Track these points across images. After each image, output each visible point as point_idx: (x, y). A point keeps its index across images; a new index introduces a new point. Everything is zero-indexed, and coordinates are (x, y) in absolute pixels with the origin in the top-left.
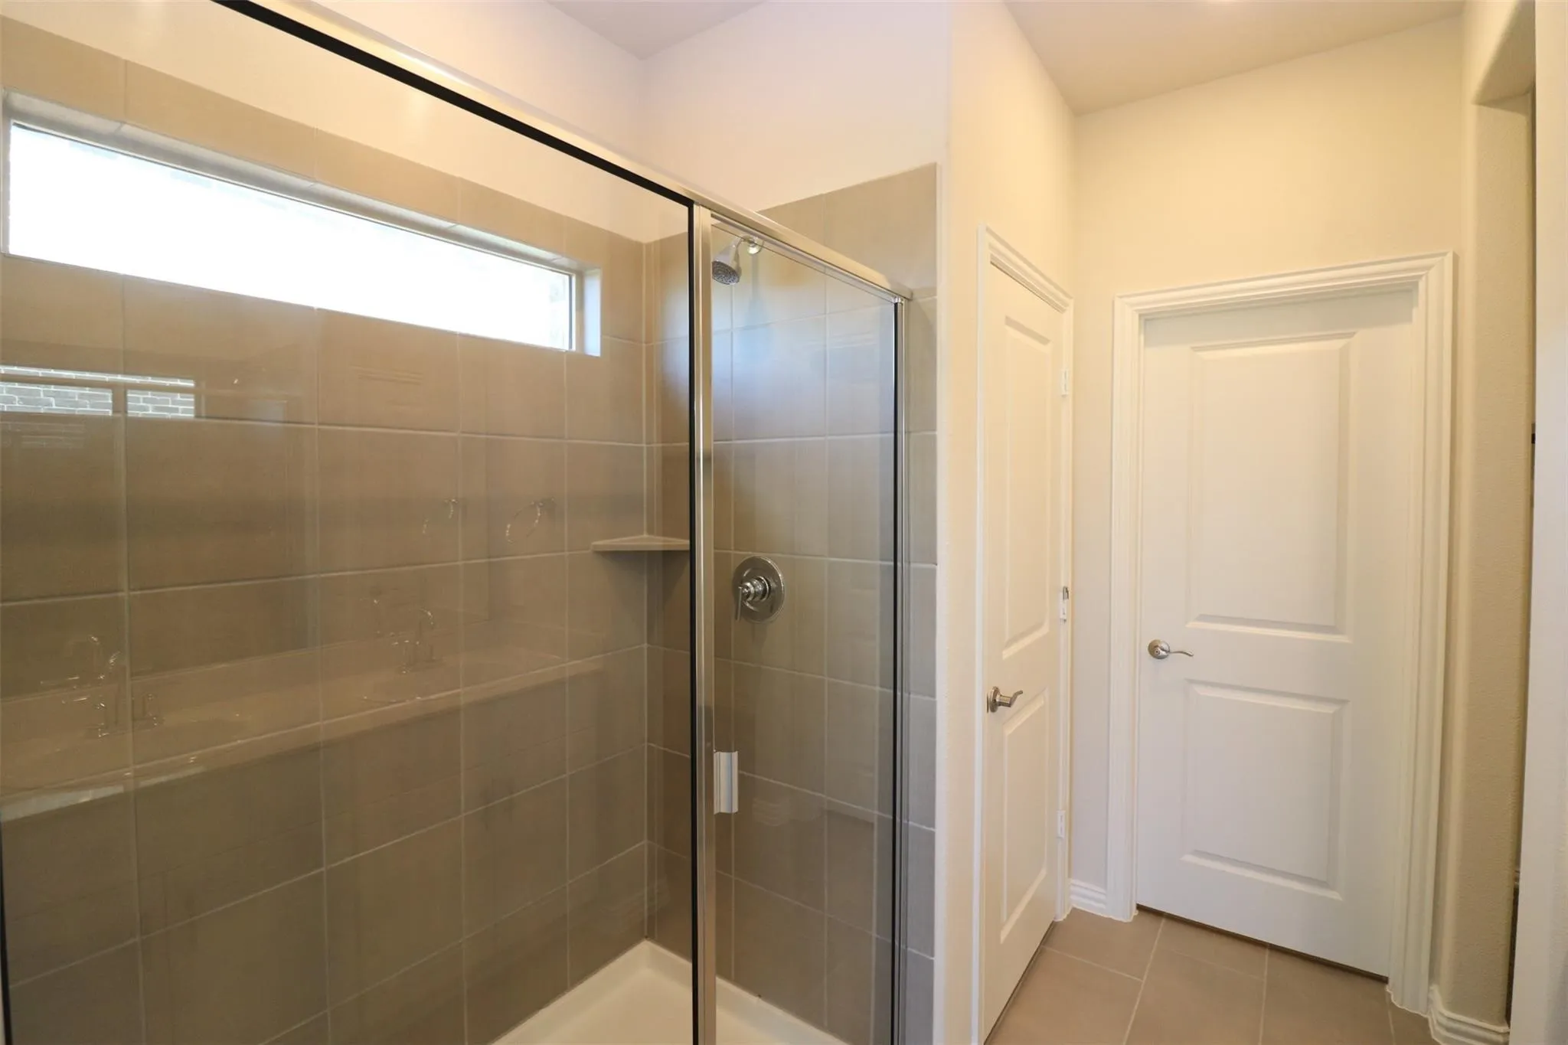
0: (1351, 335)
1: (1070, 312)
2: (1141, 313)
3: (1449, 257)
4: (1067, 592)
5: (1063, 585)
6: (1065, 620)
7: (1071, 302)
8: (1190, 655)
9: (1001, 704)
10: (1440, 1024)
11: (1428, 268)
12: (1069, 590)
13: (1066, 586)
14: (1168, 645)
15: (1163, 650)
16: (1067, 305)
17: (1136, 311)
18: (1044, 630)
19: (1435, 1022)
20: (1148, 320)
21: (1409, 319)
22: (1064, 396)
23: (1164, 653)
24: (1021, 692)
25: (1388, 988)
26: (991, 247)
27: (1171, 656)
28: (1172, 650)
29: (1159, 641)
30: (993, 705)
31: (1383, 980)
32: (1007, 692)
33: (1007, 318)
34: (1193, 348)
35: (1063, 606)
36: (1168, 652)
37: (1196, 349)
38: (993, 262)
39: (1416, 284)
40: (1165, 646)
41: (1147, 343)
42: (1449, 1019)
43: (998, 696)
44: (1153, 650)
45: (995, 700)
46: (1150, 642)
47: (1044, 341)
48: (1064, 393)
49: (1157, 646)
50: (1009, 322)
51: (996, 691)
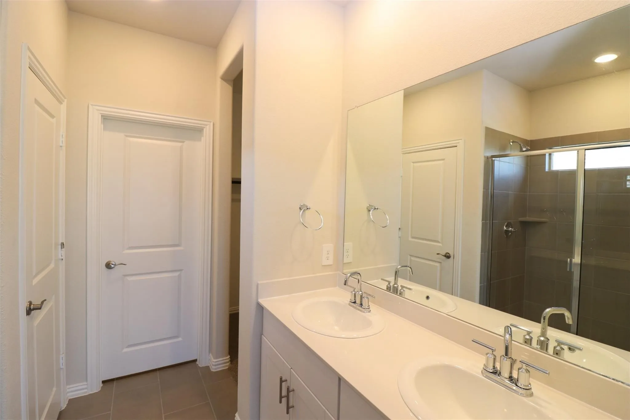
0: (183, 142)
1: (65, 103)
2: (103, 115)
3: (212, 124)
4: (63, 245)
5: (61, 241)
6: (62, 259)
7: (66, 100)
8: (125, 265)
9: (34, 309)
10: (213, 365)
11: (207, 125)
12: (64, 243)
13: (62, 242)
14: (115, 263)
15: (112, 264)
16: (64, 101)
17: (101, 113)
18: (52, 265)
19: (212, 365)
20: (105, 118)
21: (200, 140)
22: (61, 146)
23: (112, 266)
24: (45, 300)
25: (197, 363)
26: (29, 57)
27: (116, 267)
28: (117, 264)
29: (110, 261)
30: (29, 312)
31: (195, 361)
32: (36, 302)
33: (35, 100)
34: (125, 135)
35: (61, 253)
36: (115, 265)
37: (127, 136)
38: (30, 67)
39: (203, 129)
40: (114, 263)
41: (105, 129)
42: (216, 362)
43: (32, 306)
44: (108, 266)
45: (30, 308)
46: (106, 262)
47: (52, 116)
48: (61, 145)
49: (110, 264)
50: (36, 102)
51: (30, 303)
